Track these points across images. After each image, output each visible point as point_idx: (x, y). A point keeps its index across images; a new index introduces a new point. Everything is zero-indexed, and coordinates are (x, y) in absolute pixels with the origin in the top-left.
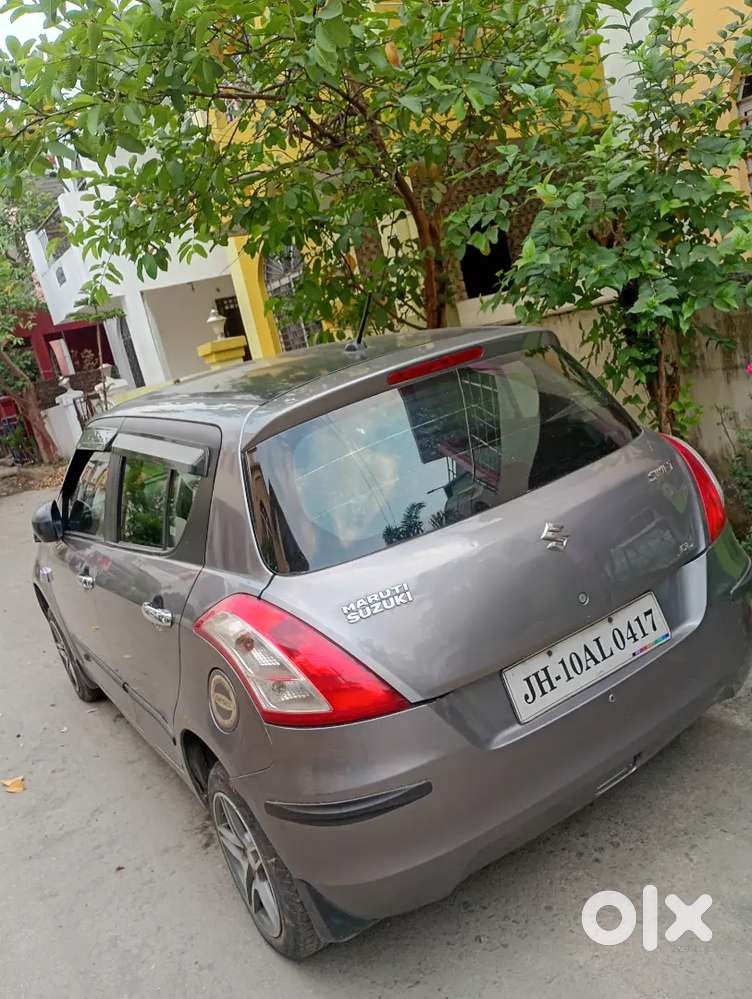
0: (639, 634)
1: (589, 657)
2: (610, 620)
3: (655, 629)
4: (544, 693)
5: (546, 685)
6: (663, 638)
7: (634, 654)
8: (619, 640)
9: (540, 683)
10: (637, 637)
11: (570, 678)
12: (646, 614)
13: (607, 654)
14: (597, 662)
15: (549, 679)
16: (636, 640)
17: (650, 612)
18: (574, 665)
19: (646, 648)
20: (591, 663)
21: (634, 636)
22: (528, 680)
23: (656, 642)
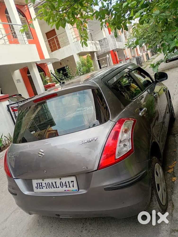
0: (68, 186)
1: (52, 185)
2: (60, 179)
3: (73, 187)
4: (40, 188)
5: (41, 187)
6: (75, 190)
7: (65, 190)
8: (62, 185)
9: (40, 186)
10: (67, 186)
11: (47, 188)
12: (72, 182)
13: (58, 187)
14: (54, 188)
15: (42, 185)
16: (66, 187)
17: (73, 181)
18: (48, 186)
19: (69, 190)
20: (53, 187)
21: (66, 186)
22: (37, 183)
23: (73, 190)
